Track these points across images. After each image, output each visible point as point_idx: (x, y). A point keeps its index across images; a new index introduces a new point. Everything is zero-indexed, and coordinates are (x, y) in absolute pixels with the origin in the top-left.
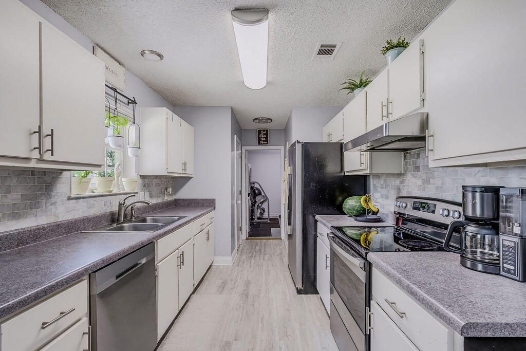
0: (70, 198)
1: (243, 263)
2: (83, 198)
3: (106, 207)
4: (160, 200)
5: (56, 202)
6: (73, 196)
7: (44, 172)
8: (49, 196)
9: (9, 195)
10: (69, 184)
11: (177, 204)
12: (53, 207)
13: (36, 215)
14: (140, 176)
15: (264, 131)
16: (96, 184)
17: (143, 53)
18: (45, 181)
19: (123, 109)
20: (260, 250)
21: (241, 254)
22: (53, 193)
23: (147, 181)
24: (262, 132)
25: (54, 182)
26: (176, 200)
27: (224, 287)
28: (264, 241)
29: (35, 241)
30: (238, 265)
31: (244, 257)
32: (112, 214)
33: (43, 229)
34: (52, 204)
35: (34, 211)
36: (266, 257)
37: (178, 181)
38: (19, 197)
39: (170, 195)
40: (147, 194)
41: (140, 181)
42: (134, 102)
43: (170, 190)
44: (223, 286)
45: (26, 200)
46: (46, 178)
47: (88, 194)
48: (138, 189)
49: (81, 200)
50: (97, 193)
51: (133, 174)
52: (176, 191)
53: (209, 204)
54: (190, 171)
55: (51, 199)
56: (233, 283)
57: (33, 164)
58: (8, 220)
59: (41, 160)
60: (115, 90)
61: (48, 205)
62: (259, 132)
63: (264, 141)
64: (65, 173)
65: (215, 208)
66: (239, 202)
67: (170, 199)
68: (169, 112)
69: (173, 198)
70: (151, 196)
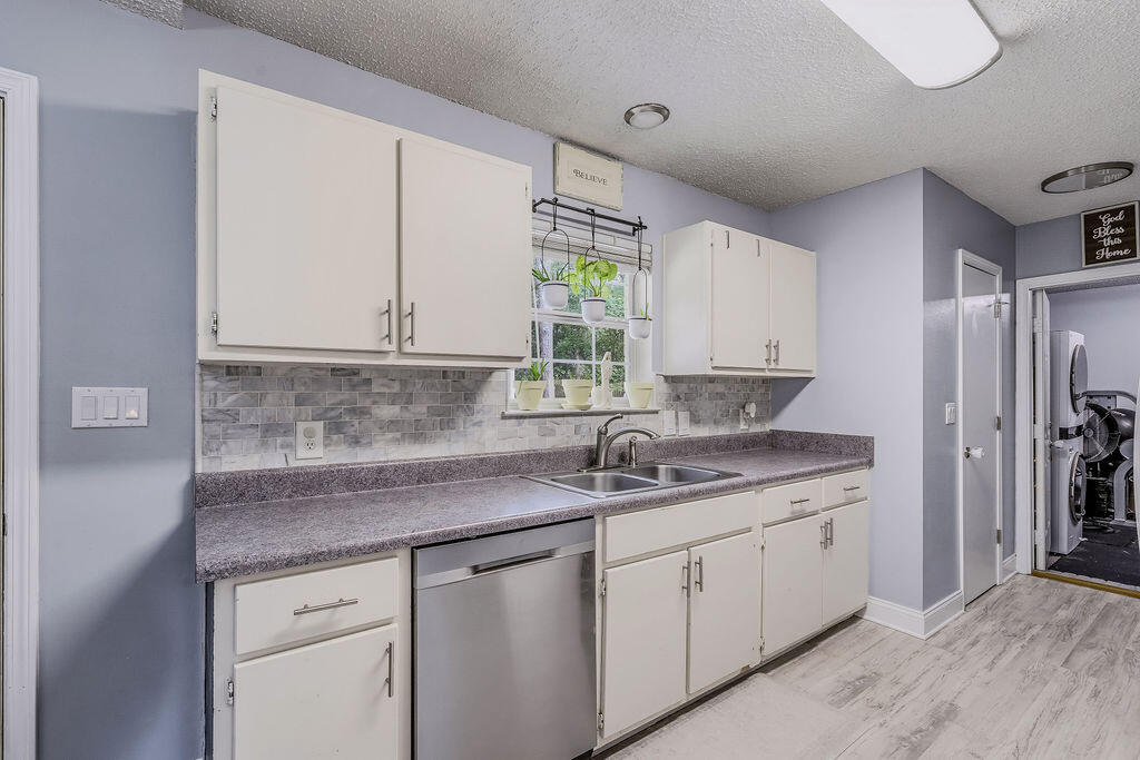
0: (504, 417)
1: (973, 644)
2: (531, 417)
3: (579, 437)
4: (723, 431)
5: (481, 422)
6: (511, 412)
7: (460, 372)
8: (470, 411)
9: (410, 407)
10: (504, 393)
11: (776, 445)
12: (476, 428)
13: (449, 440)
14: (665, 377)
15: (1114, 213)
17: (629, 115)
18: (463, 387)
20: (1070, 626)
21: (983, 617)
22: (477, 407)
23: (683, 388)
24: (1107, 220)
25: (479, 388)
26: (774, 434)
27: (856, 692)
28: (1113, 598)
29: (444, 479)
30: (949, 644)
31: (987, 627)
32: (586, 450)
33: (458, 463)
34: (475, 424)
35: (447, 432)
36: (1085, 658)
37: (781, 390)
38: (425, 410)
39: (749, 421)
40: (684, 416)
41: (664, 388)
42: (642, 225)
43: (752, 409)
44: (857, 687)
45: (433, 415)
46: (465, 382)
47: (539, 409)
48: (658, 404)
49: (526, 421)
52: (772, 410)
53: (854, 451)
55: (473, 414)
56: (896, 691)
58: (409, 443)
60: (592, 213)
61: (467, 425)
62: (1092, 221)
63: (1112, 248)
64: (495, 374)
65: (870, 463)
66: (977, 453)
67: (756, 429)
68: (720, 229)
69: (768, 427)
70: (695, 420)
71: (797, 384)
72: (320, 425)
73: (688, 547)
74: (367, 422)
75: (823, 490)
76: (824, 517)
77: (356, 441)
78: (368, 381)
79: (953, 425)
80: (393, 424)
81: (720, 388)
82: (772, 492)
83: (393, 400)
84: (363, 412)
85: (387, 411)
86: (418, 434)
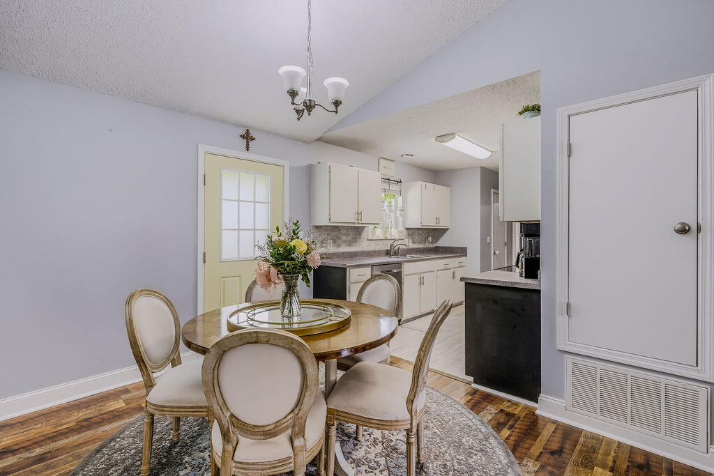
0: (368, 240)
3: (384, 246)
4: (421, 246)
5: (363, 241)
6: (369, 238)
7: (358, 227)
8: (360, 238)
9: (348, 237)
10: (368, 233)
11: (437, 250)
12: (362, 243)
13: (356, 246)
14: (406, 228)
16: (379, 233)
17: (402, 156)
18: (359, 232)
19: (394, 187)
22: (362, 236)
23: (411, 232)
25: (362, 232)
26: (436, 247)
32: (387, 250)
35: (355, 244)
37: (438, 232)
38: (351, 238)
39: (429, 243)
40: (411, 241)
41: (405, 231)
42: (401, 182)
43: (430, 239)
45: (353, 239)
46: (359, 230)
47: (375, 238)
48: (404, 237)
49: (373, 241)
50: (380, 238)
51: (401, 228)
52: (436, 239)
53: (462, 252)
54: (442, 224)
57: (356, 225)
58: (348, 246)
59: (358, 223)
60: (389, 179)
61: (360, 242)
64: (366, 228)
65: (466, 255)
66: (497, 252)
67: (431, 246)
68: (423, 184)
69: (435, 245)
70: (414, 242)
71: (444, 231)
72: (331, 241)
73: (419, 273)
74: (340, 241)
75: (453, 262)
76: (453, 270)
77: (338, 246)
78: (340, 230)
79: (490, 243)
80: (345, 242)
81: (421, 232)
82: (439, 261)
83: (345, 235)
84: (339, 238)
85: (344, 238)
86: (350, 244)
